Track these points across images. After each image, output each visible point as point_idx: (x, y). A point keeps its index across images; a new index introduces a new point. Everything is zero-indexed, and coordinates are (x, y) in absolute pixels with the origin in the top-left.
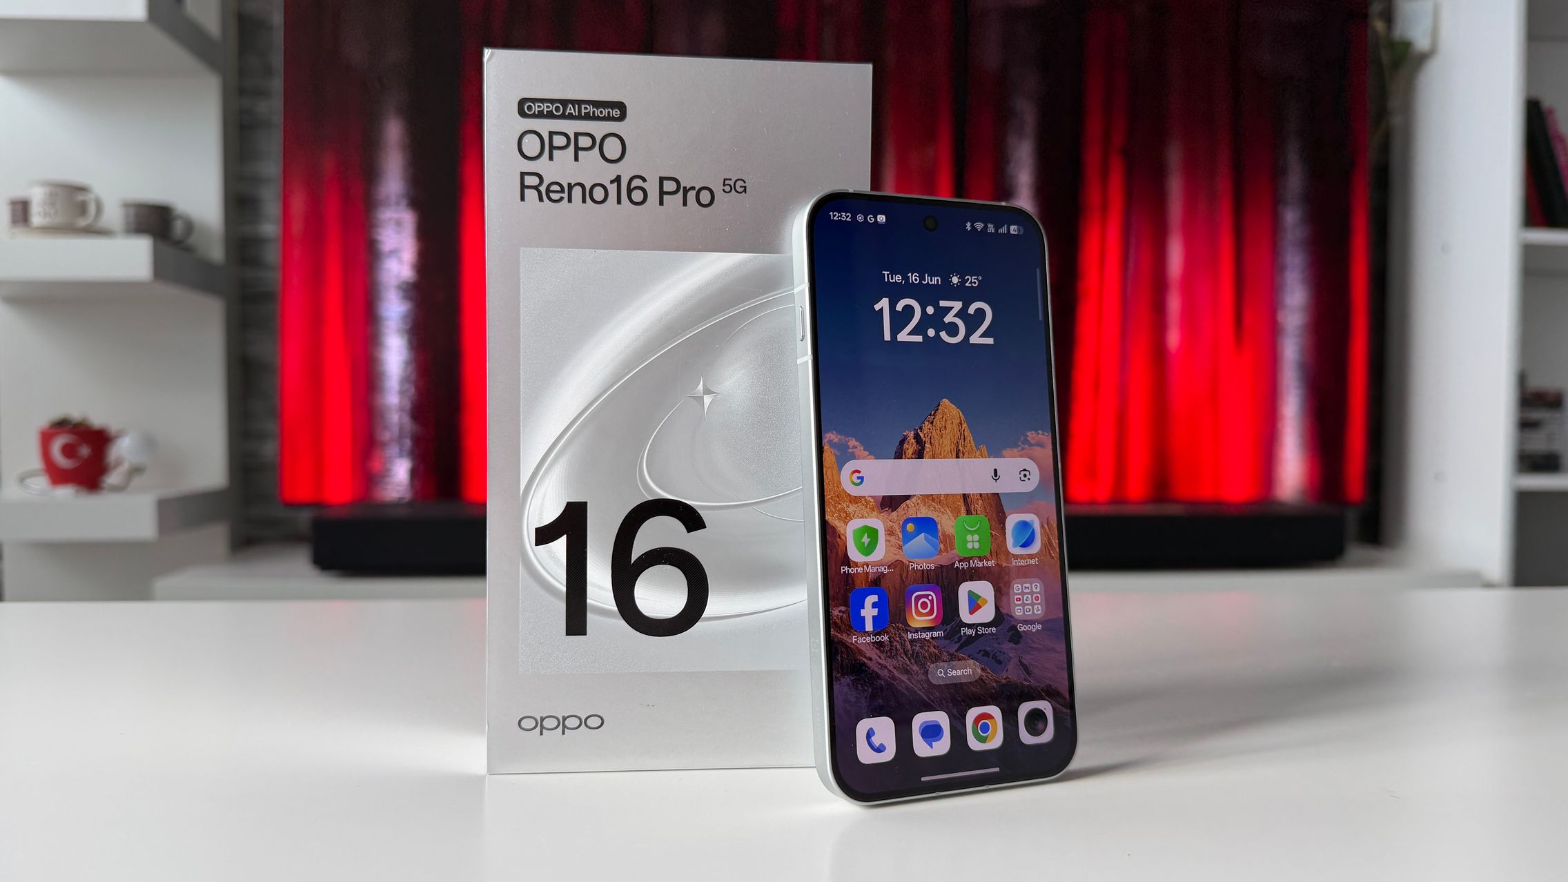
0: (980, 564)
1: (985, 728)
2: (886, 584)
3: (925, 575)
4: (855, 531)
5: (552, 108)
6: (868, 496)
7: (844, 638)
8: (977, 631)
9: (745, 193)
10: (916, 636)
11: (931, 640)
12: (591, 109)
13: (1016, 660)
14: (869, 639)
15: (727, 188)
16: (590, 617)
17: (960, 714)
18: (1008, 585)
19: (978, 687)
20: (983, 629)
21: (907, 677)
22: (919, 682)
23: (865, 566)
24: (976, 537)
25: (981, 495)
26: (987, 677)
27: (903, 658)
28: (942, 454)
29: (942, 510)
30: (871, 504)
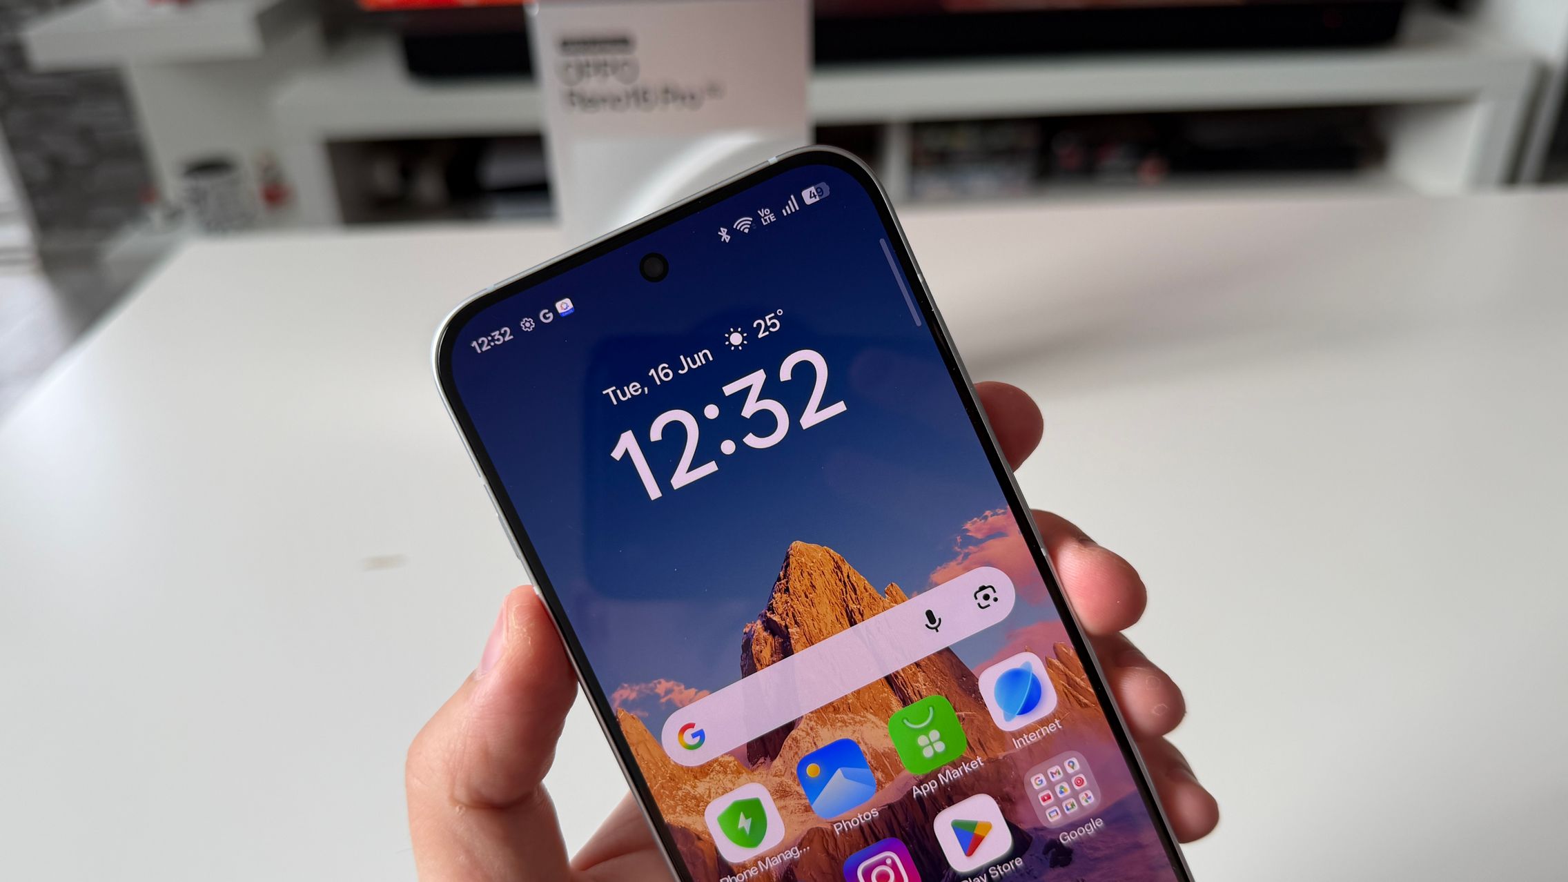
0: (958, 773)
3: (867, 830)
4: (722, 819)
6: (722, 756)
8: (990, 875)
18: (1020, 783)
20: (999, 868)
23: (759, 862)
25: (917, 664)
28: (824, 630)
29: (858, 718)
30: (732, 765)
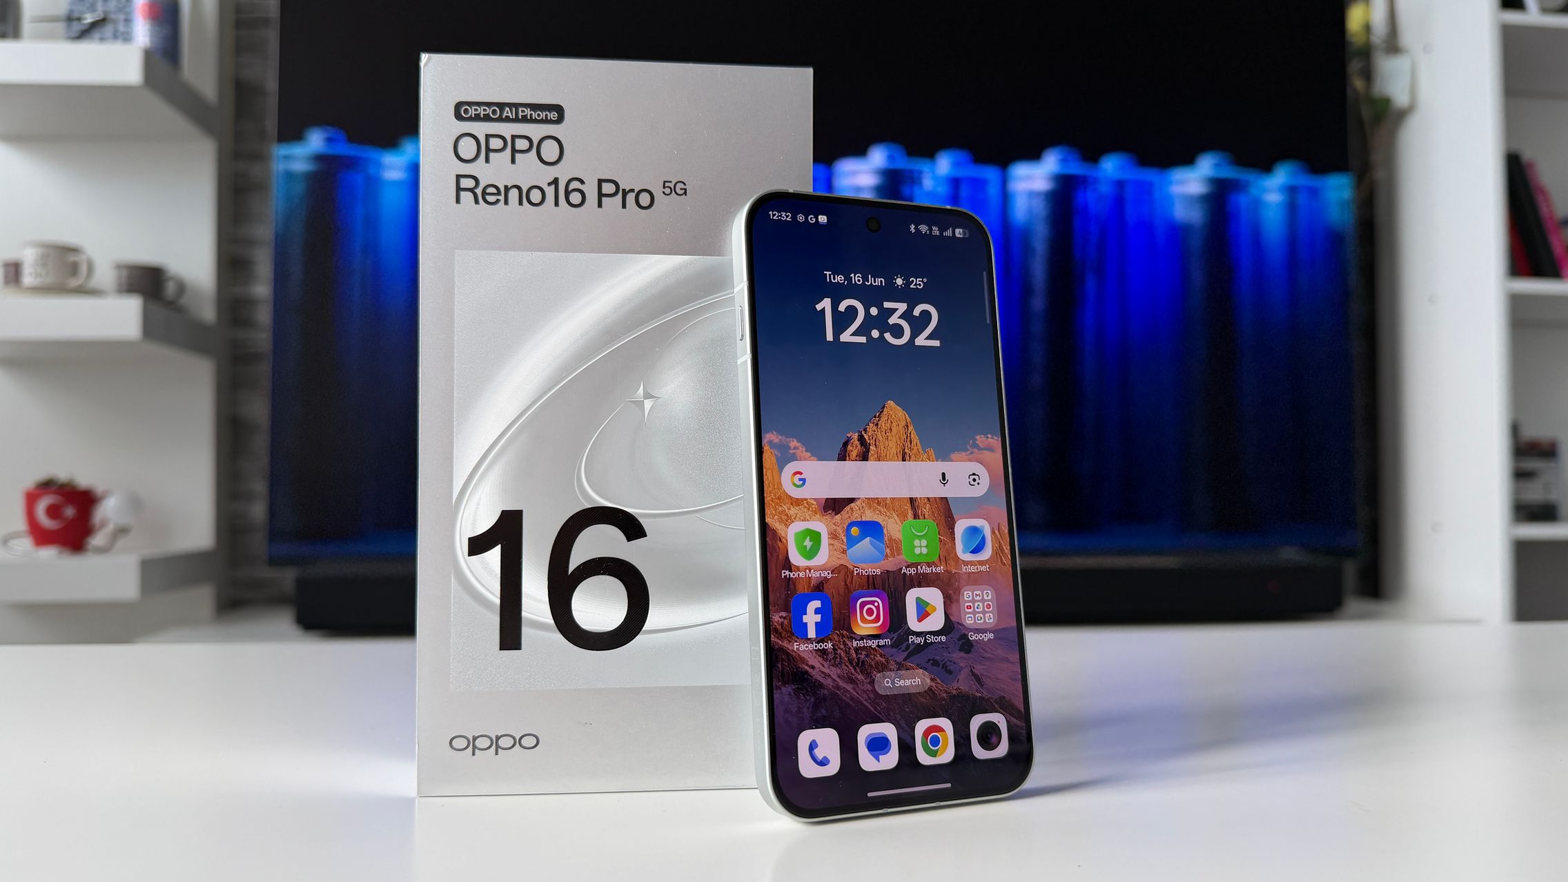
0: (929, 570)
1: (935, 741)
2: (828, 589)
3: (871, 579)
4: (797, 535)
5: (489, 111)
6: (811, 499)
7: (786, 645)
8: (926, 639)
9: (686, 195)
10: (861, 644)
11: (877, 648)
12: (528, 112)
13: (967, 670)
14: (812, 647)
15: (667, 191)
16: (525, 630)
17: (908, 726)
18: (958, 591)
19: (928, 698)
20: (932, 637)
21: (852, 686)
22: (864, 691)
23: (807, 571)
24: (924, 542)
25: (928, 499)
26: (937, 687)
27: (848, 667)
28: (888, 456)
29: (888, 514)
30: (813, 506)
